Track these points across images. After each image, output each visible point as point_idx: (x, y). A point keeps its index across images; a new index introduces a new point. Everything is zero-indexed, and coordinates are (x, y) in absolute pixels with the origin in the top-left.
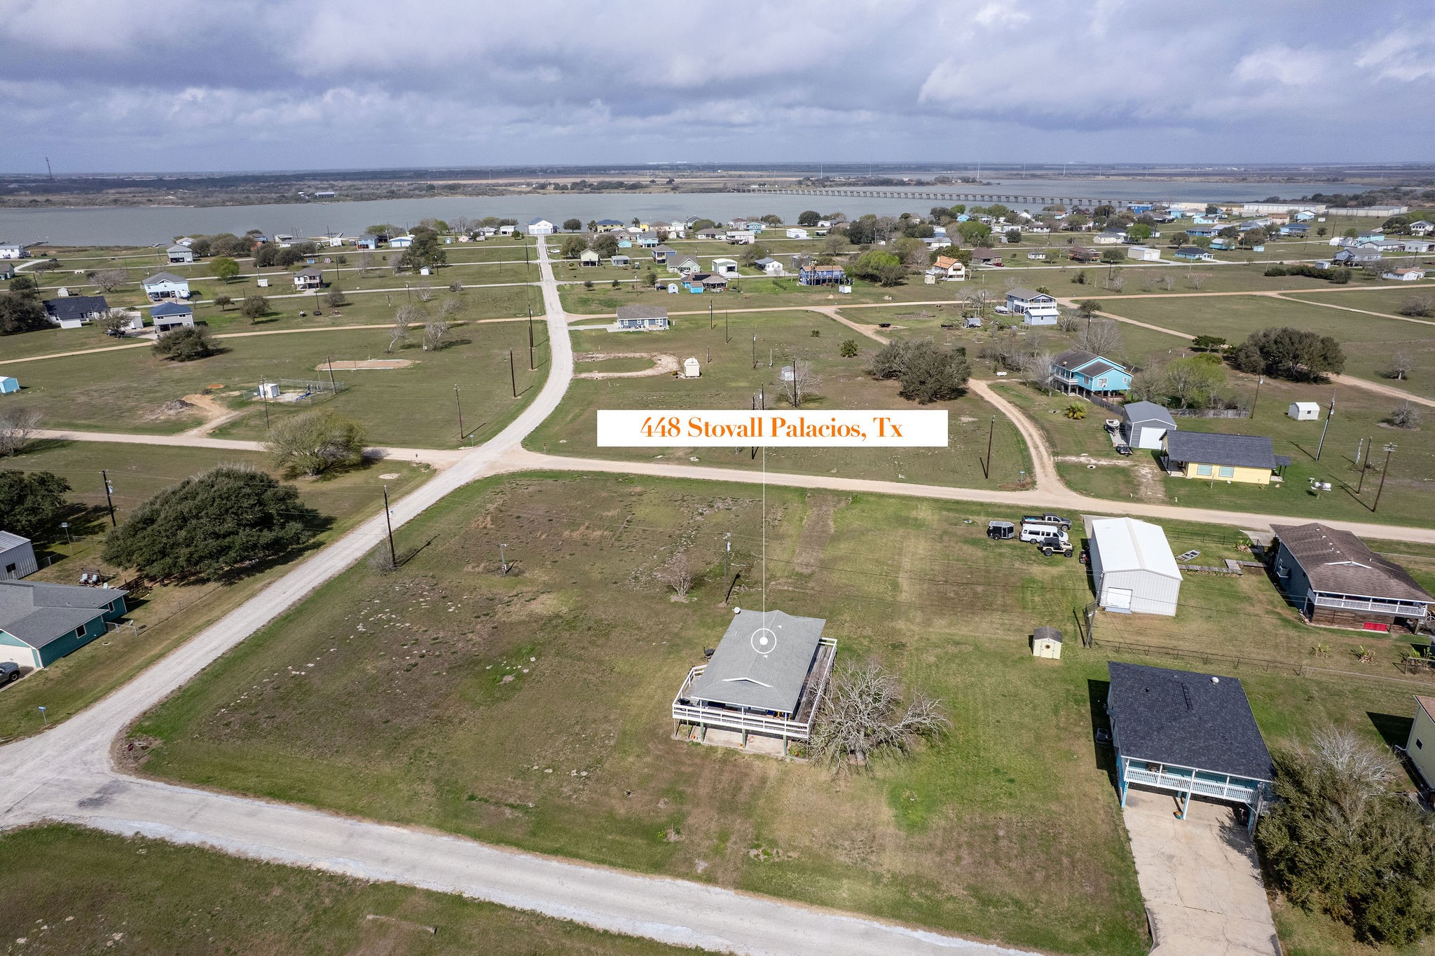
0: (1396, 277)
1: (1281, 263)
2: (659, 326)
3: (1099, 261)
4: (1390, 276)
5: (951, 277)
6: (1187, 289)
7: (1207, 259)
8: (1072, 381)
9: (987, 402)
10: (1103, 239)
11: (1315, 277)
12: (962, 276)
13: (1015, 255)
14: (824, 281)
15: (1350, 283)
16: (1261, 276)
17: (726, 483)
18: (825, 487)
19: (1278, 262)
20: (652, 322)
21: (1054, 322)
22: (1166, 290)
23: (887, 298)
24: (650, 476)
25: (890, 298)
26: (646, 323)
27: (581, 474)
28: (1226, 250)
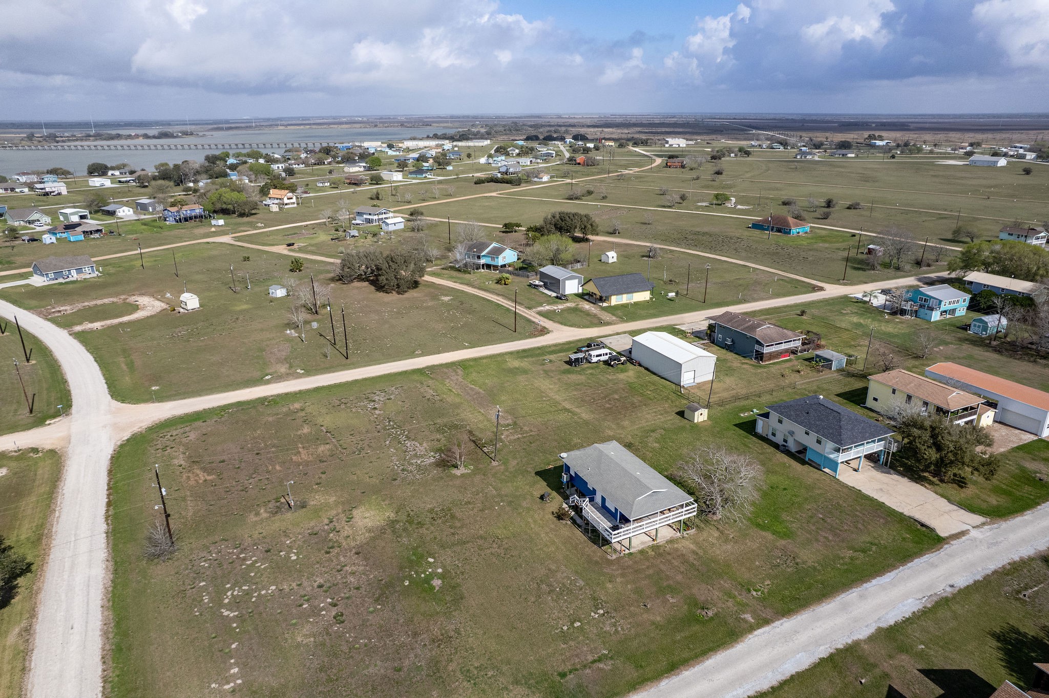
0: (539, 180)
1: (473, 176)
2: (89, 274)
3: (368, 184)
4: (536, 179)
5: (286, 204)
6: (446, 197)
7: (430, 177)
8: (483, 261)
9: (439, 285)
10: (351, 169)
11: (501, 183)
12: (294, 203)
13: (307, 185)
14: (191, 218)
15: (522, 185)
16: (472, 184)
17: (356, 381)
18: (432, 364)
19: (471, 175)
20: (79, 271)
21: (402, 226)
22: (435, 198)
23: (259, 225)
24: (287, 394)
25: (263, 225)
26: (74, 272)
27: (223, 408)
28: (432, 170)
